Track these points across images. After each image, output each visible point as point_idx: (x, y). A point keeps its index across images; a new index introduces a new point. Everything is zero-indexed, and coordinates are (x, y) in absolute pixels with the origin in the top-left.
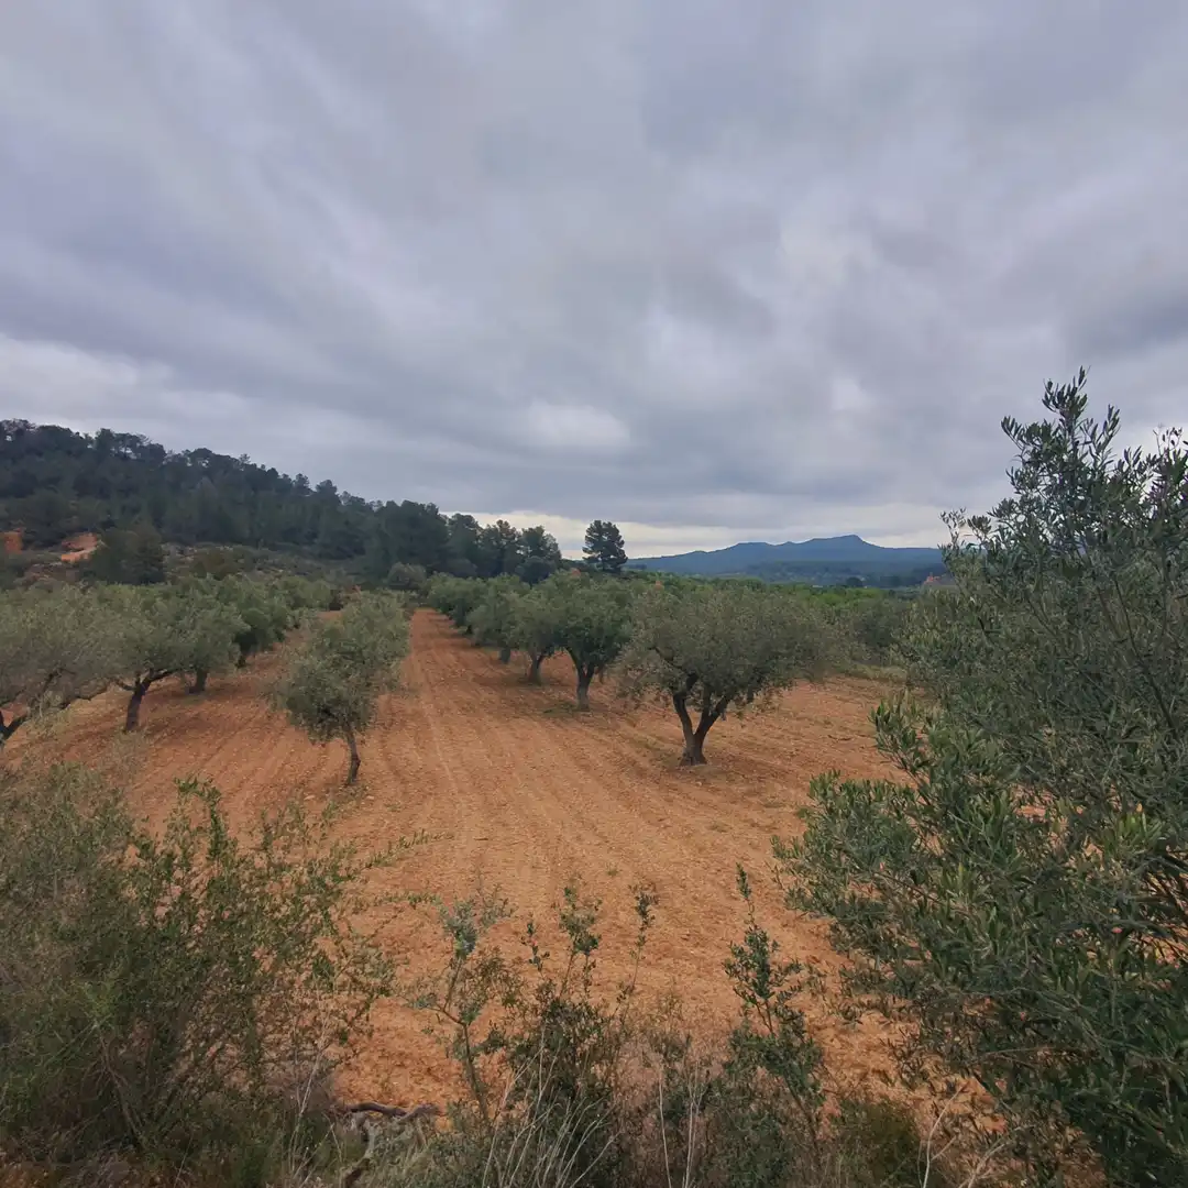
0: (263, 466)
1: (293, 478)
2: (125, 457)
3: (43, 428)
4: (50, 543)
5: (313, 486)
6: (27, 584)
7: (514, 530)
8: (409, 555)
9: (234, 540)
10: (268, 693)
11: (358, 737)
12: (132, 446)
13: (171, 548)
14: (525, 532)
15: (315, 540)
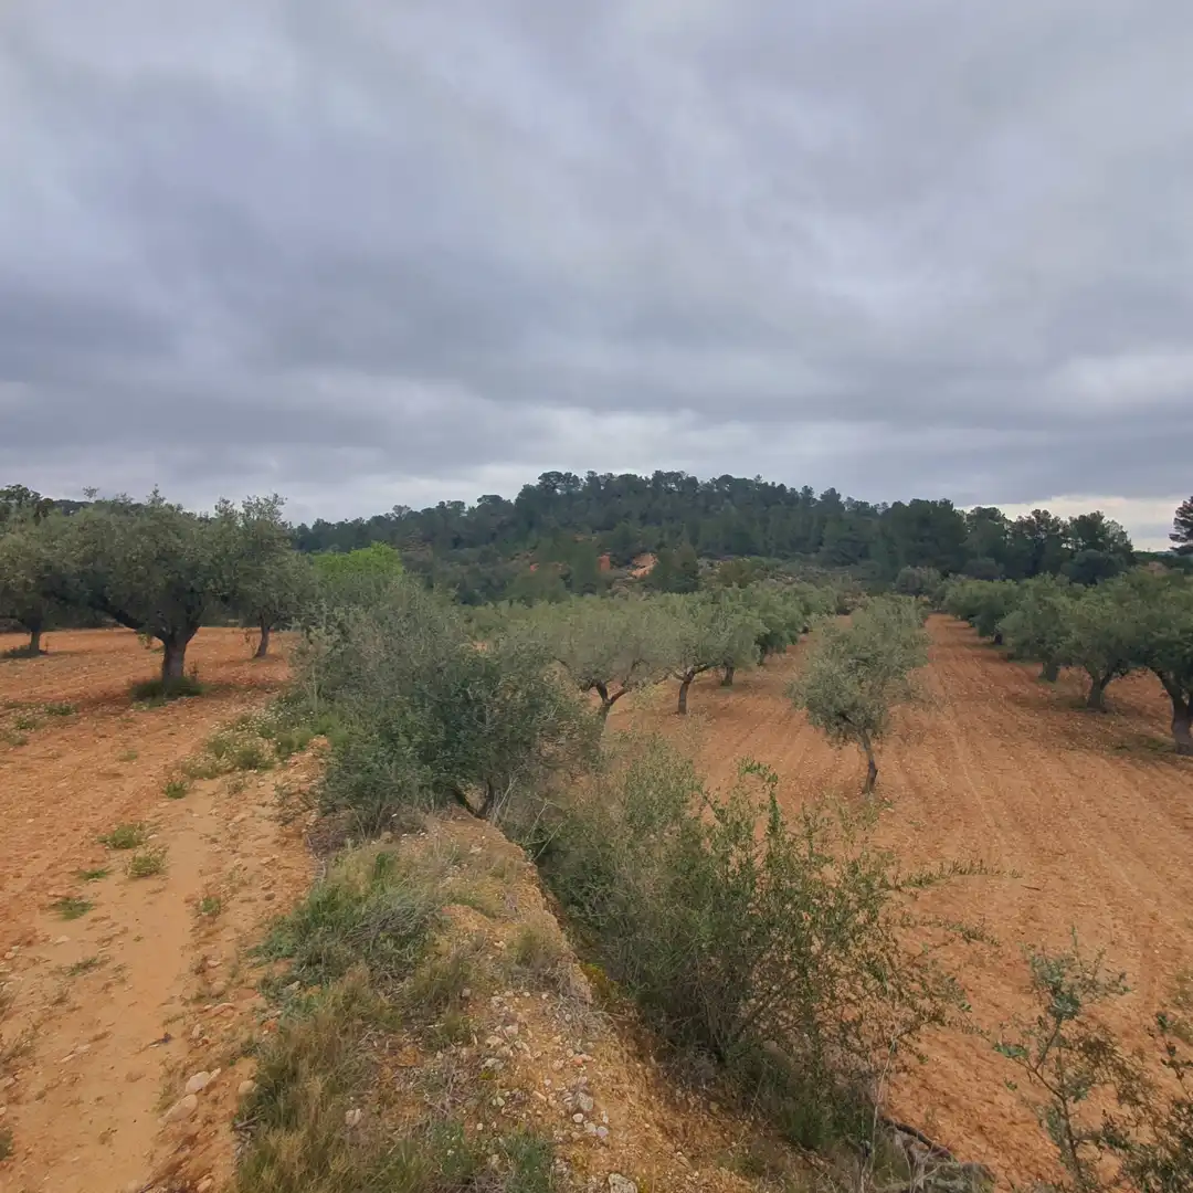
0: (773, 483)
1: (799, 490)
2: (671, 490)
3: (621, 476)
4: (628, 563)
5: (817, 496)
6: (613, 595)
7: (1056, 520)
8: (917, 557)
9: (751, 552)
10: (789, 692)
11: (874, 744)
12: (676, 482)
13: (703, 562)
14: (1074, 522)
15: (821, 548)
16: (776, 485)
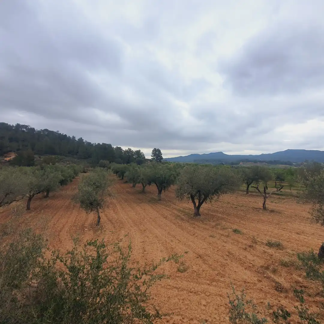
1: (71, 137)
2: (24, 131)
5: (77, 139)
7: (133, 151)
8: (104, 158)
12: (25, 128)
14: (136, 151)
15: (78, 154)
16: (64, 135)
